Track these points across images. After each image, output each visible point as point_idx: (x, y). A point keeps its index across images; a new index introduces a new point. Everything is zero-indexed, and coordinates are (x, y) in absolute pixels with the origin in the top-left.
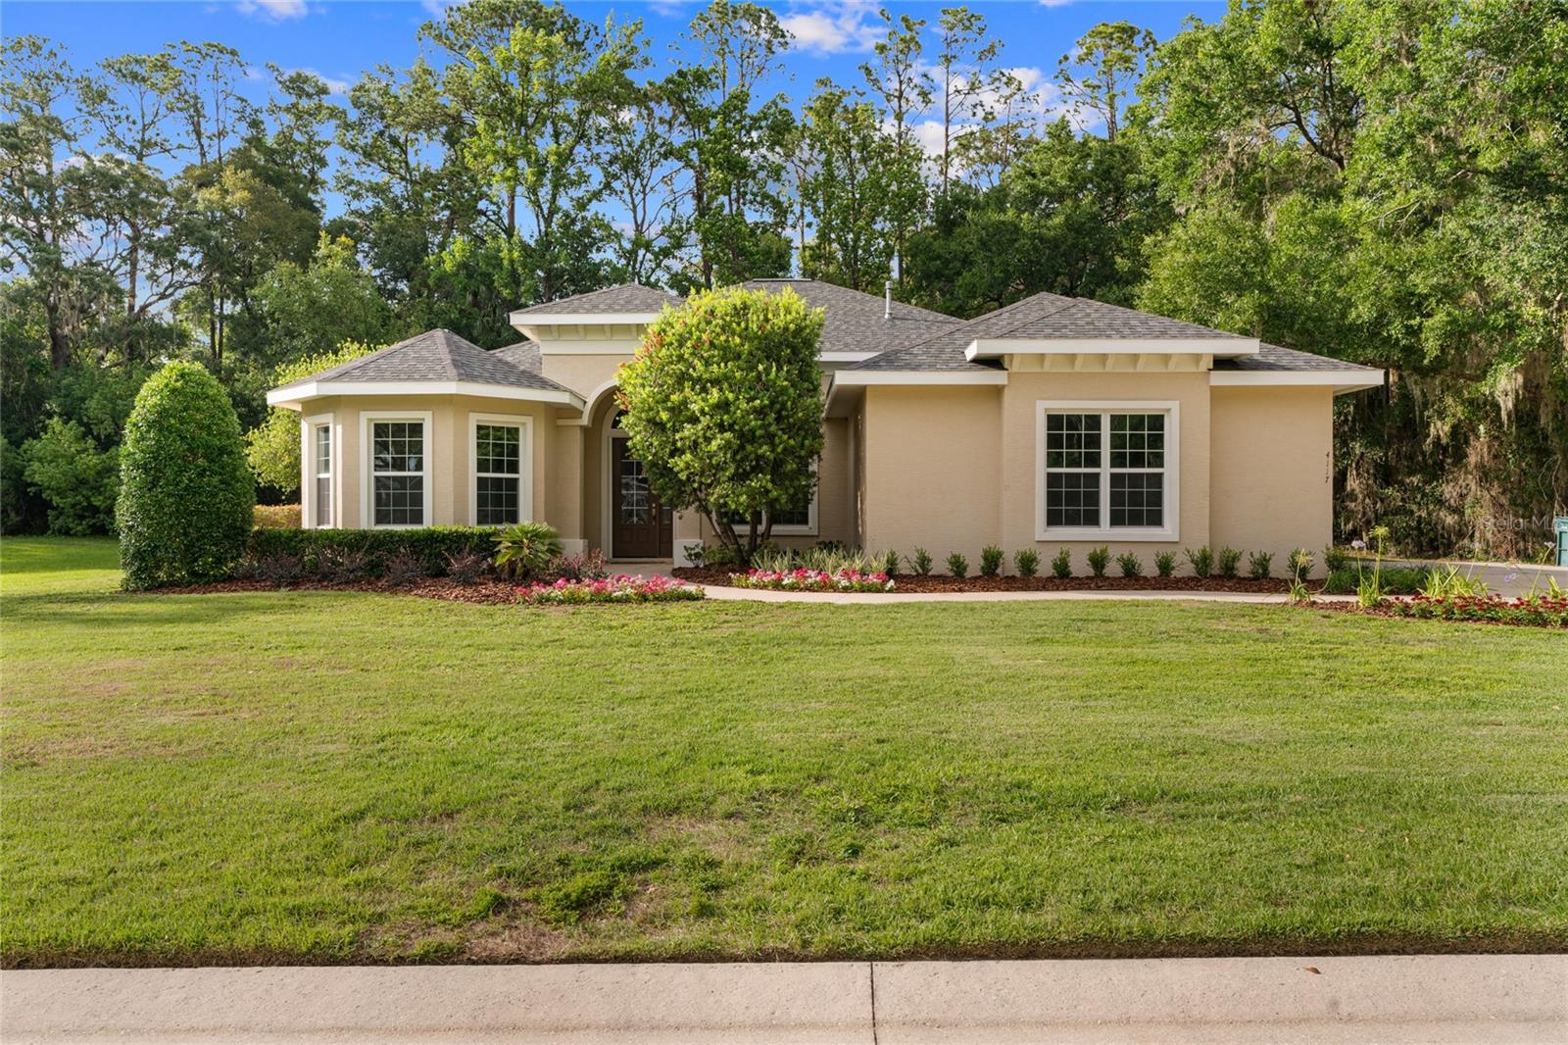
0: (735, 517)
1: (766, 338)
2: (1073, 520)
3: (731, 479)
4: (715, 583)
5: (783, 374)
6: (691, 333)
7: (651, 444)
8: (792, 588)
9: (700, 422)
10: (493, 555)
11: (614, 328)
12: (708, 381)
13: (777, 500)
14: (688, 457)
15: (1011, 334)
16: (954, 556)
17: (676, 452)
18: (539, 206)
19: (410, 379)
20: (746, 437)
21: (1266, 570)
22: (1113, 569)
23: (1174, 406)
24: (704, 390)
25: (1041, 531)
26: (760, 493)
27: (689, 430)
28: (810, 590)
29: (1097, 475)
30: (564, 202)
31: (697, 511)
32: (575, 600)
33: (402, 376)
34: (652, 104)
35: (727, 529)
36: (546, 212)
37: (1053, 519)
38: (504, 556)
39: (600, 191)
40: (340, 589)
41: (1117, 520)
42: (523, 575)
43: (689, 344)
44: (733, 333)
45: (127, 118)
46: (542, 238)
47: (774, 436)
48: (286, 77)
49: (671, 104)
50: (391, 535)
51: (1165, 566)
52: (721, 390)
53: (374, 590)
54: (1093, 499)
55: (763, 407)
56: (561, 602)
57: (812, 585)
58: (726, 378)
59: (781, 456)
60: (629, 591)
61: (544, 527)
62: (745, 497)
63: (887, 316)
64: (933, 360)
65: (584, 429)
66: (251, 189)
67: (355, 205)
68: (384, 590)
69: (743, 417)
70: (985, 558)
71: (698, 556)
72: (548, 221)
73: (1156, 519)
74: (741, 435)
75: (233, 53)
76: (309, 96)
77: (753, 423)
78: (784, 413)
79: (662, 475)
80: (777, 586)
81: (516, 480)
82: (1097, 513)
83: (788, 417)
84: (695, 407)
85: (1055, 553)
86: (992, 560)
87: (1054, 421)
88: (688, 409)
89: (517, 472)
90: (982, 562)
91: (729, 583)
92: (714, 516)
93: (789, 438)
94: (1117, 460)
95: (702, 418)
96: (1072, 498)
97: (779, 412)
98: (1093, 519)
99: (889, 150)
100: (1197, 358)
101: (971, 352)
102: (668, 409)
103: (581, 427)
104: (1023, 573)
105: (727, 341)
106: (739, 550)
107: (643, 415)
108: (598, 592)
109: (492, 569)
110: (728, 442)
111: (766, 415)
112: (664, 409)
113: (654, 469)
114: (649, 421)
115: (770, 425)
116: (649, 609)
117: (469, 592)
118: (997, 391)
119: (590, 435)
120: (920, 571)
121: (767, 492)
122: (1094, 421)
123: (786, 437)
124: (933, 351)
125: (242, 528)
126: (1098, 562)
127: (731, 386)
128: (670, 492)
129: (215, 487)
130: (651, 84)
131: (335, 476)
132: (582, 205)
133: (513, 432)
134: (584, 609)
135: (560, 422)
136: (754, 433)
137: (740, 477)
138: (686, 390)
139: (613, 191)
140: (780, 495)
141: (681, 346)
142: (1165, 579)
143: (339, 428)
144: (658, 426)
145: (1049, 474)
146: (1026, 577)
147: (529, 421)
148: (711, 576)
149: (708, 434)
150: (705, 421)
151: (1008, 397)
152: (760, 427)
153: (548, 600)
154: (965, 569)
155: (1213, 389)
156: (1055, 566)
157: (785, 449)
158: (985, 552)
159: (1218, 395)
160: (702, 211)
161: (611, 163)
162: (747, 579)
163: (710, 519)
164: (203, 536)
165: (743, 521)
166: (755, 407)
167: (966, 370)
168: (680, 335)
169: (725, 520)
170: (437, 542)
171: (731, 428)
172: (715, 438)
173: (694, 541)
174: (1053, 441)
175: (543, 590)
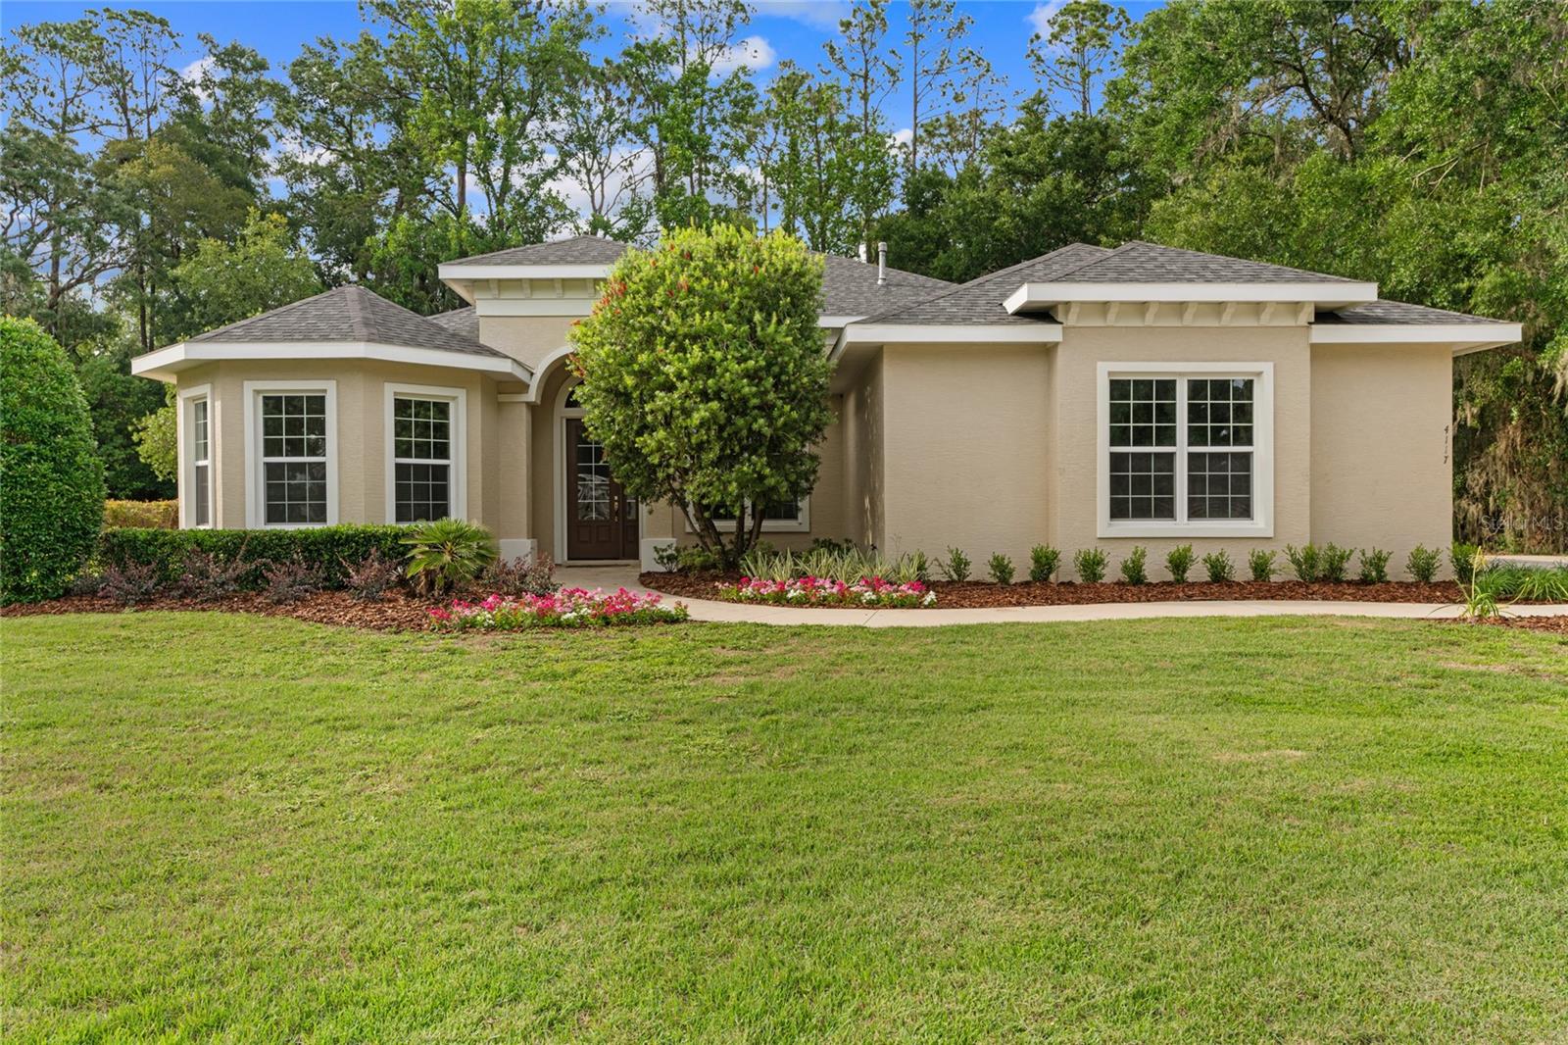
0: (720, 511)
1: (759, 285)
2: (1142, 511)
3: (715, 464)
4: (697, 594)
5: (783, 328)
6: (663, 278)
7: (613, 420)
8: (800, 603)
9: (676, 388)
10: (406, 563)
11: (567, 284)
12: (686, 336)
13: (774, 489)
14: (661, 434)
15: (1068, 277)
16: (996, 558)
17: (645, 428)
18: (490, 184)
19: (307, 338)
20: (737, 406)
21: (1380, 570)
22: (1197, 572)
23: (1267, 368)
24: (681, 349)
25: (1105, 526)
26: (754, 481)
27: (662, 399)
28: (824, 606)
29: (1172, 455)
30: (517, 181)
31: (671, 503)
32: (509, 626)
33: (297, 336)
34: (610, 86)
35: (708, 526)
36: (497, 190)
37: (1118, 511)
38: (418, 565)
39: (555, 170)
40: (203, 610)
41: (1195, 511)
42: (446, 588)
43: (661, 290)
44: (717, 277)
45: (45, 89)
46: (493, 218)
47: (773, 406)
48: (221, 49)
49: (630, 85)
50: (280, 536)
51: (1261, 569)
52: (703, 348)
53: (247, 611)
54: (1167, 485)
55: (757, 370)
56: (491, 629)
57: (825, 598)
58: (710, 333)
59: (780, 433)
60: (585, 611)
61: (476, 525)
62: (735, 484)
63: (880, 282)
64: (964, 312)
65: (531, 406)
66: (176, 163)
67: (298, 188)
68: (260, 610)
69: (733, 381)
70: (1037, 560)
71: (670, 558)
72: (500, 201)
73: (1244, 510)
74: (729, 408)
75: (163, 23)
76: (247, 71)
77: (747, 389)
78: (784, 378)
79: (627, 460)
80: (780, 600)
81: (445, 468)
82: (1171, 501)
83: (788, 383)
84: (670, 370)
85: (1126, 553)
86: (1045, 563)
87: (1118, 388)
88: (659, 372)
89: (447, 457)
90: (1032, 565)
91: (715, 595)
92: (691, 509)
93: (792, 409)
94: (1196, 436)
95: (678, 384)
96: (1142, 484)
97: (777, 377)
98: (1166, 510)
99: (857, 129)
100: (1295, 306)
101: (1013, 304)
102: (634, 373)
103: (529, 404)
104: (1086, 578)
105: (711, 287)
106: (723, 552)
107: (602, 384)
108: (541, 614)
109: (402, 582)
110: (714, 415)
111: (761, 379)
112: (628, 373)
113: (617, 452)
114: (608, 391)
115: (766, 392)
116: (613, 640)
117: (370, 613)
118: (1047, 351)
119: (539, 414)
120: (955, 577)
121: (761, 478)
122: (1167, 388)
123: (787, 408)
124: (963, 302)
125: (83, 528)
126: (1179, 564)
127: (716, 344)
128: (638, 480)
129: (44, 476)
130: (608, 62)
131: (214, 463)
132: (535, 184)
133: (442, 409)
134: (521, 639)
135: (503, 398)
136: (748, 400)
137: (725, 461)
138: (659, 348)
139: (569, 171)
140: (778, 482)
141: (650, 294)
142: (1261, 584)
143: (218, 404)
144: (622, 397)
145: (1112, 455)
146: (1089, 585)
147: (461, 394)
148: (690, 585)
149: (688, 404)
150: (682, 387)
151: (1061, 358)
152: (754, 395)
153: (473, 626)
154: (1011, 574)
155: (1314, 347)
156: (1125, 569)
157: (785, 424)
158: (1035, 551)
159: (1320, 354)
160: (663, 191)
161: (567, 142)
162: (740, 590)
163: (686, 513)
164: (27, 541)
165: (729, 516)
166: (747, 370)
167: (1009, 323)
168: (649, 281)
169: (707, 514)
170: (338, 546)
171: (717, 396)
172: (698, 410)
173: (667, 541)
174: (1117, 414)
175: (467, 612)
